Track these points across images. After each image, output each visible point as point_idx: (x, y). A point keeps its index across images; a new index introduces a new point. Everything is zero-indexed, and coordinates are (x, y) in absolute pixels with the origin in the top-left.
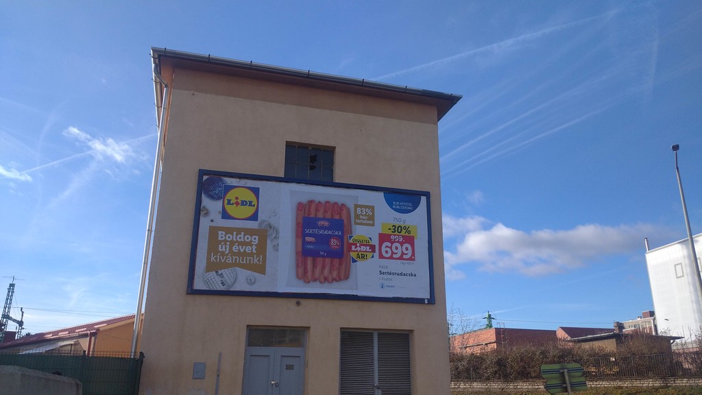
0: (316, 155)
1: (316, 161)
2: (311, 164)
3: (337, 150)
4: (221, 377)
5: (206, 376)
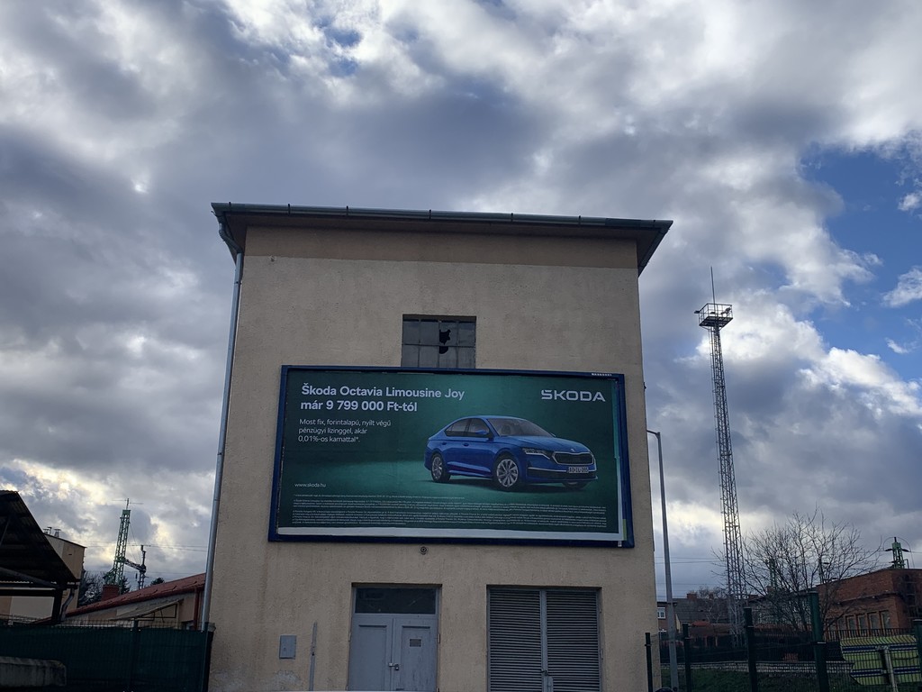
0: (449, 331)
1: (449, 339)
2: (442, 344)
3: (479, 322)
4: (317, 657)
5: (297, 655)
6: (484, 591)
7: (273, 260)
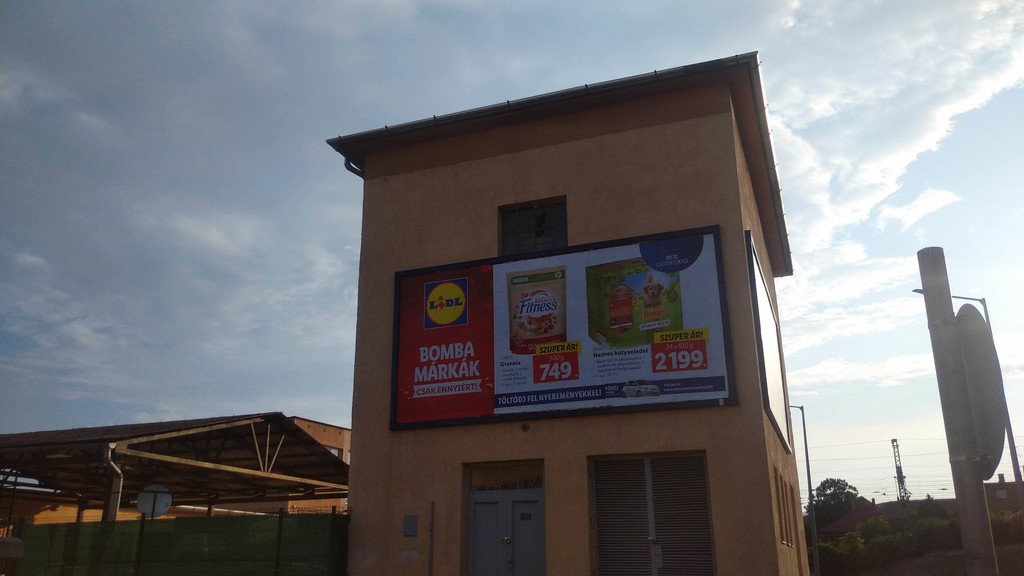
0: (545, 214)
1: (545, 222)
2: (538, 229)
3: (570, 200)
4: (435, 533)
5: (418, 532)
6: (585, 462)
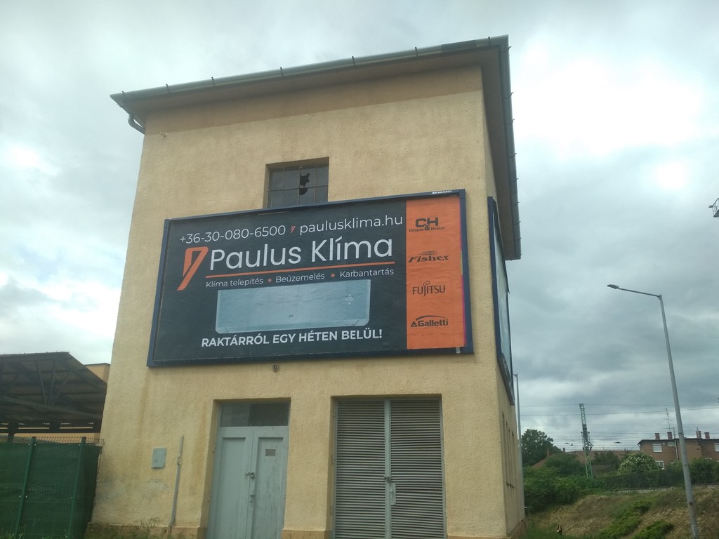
0: (309, 174)
1: (308, 181)
2: (303, 187)
3: (331, 161)
4: (183, 467)
5: (167, 465)
6: (329, 402)
7: (165, 136)
